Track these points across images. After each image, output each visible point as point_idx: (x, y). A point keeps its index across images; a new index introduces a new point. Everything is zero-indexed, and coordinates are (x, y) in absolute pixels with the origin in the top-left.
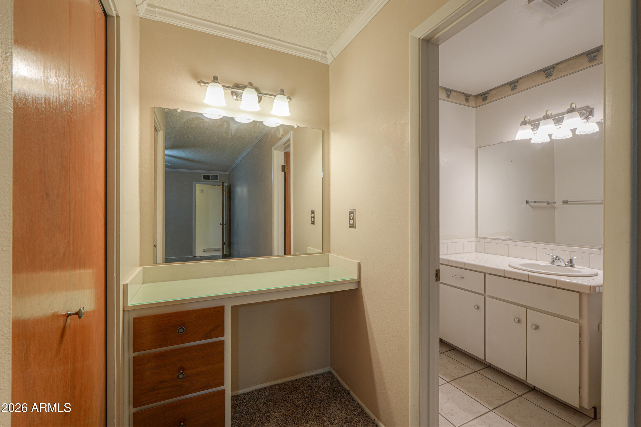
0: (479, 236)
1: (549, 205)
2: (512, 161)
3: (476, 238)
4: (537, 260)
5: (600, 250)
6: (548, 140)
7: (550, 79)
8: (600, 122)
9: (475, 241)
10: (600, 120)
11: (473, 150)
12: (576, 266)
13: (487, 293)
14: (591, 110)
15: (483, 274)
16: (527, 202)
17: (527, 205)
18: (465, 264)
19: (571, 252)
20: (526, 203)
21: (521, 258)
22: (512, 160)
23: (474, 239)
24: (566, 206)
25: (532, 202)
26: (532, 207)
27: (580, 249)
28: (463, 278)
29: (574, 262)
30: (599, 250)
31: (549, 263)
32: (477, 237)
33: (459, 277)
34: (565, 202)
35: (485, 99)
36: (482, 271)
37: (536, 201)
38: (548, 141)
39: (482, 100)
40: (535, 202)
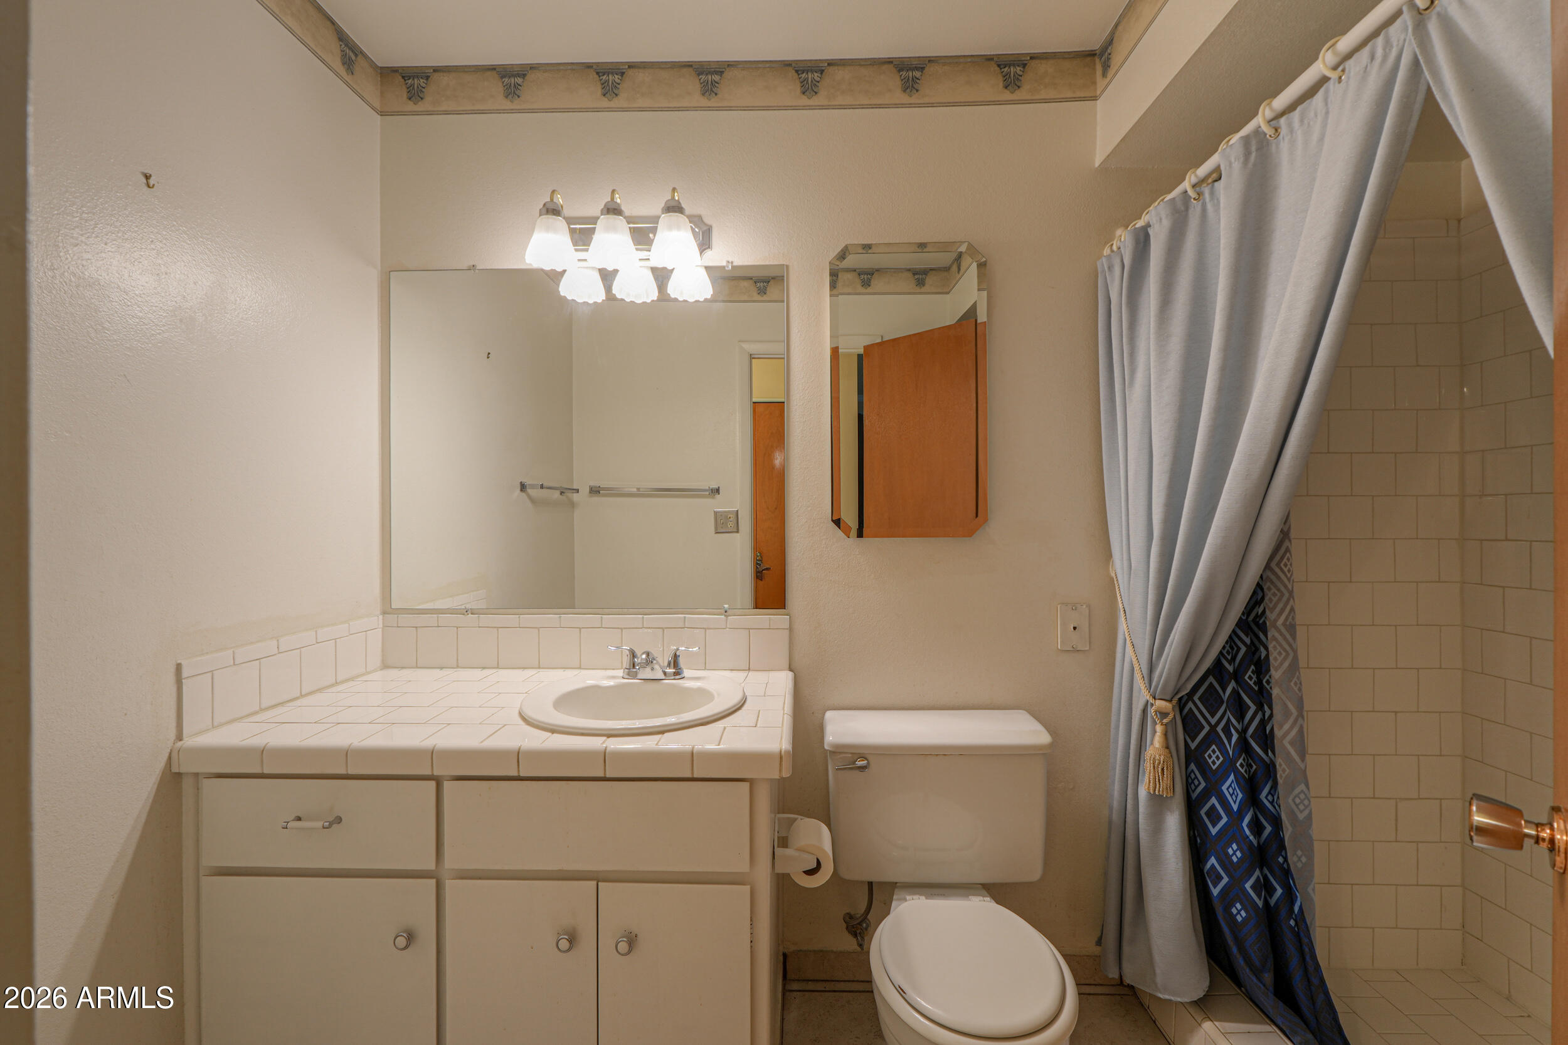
0: (393, 607)
1: (563, 498)
2: (488, 358)
3: (384, 613)
4: (580, 668)
5: (725, 616)
6: (599, 296)
7: (612, 104)
8: (724, 267)
9: (381, 626)
10: (724, 264)
11: (373, 276)
12: (687, 673)
13: (449, 863)
14: (707, 228)
15: (433, 784)
16: (523, 487)
17: (523, 494)
18: (347, 753)
19: (665, 630)
20: (521, 490)
21: (537, 666)
22: (489, 353)
23: (377, 621)
24: (596, 499)
25: (533, 486)
26: (532, 500)
27: (685, 617)
28: (339, 820)
29: (682, 662)
30: (723, 616)
31: (620, 673)
32: (387, 609)
33: (320, 824)
34: (595, 491)
35: (415, 95)
36: (428, 772)
37: (545, 484)
38: (599, 301)
39: (405, 95)
40: (542, 487)
